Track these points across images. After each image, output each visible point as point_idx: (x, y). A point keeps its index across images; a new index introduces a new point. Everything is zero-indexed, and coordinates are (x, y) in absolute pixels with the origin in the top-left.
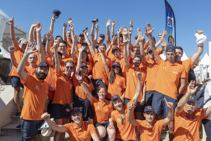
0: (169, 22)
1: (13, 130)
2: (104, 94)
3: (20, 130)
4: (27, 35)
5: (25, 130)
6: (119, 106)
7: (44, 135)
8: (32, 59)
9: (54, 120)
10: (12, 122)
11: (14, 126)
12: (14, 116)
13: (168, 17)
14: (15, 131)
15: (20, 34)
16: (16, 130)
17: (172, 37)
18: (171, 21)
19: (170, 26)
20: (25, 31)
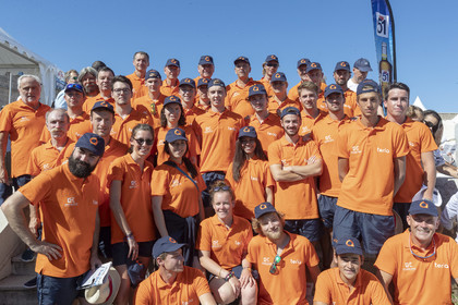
0: (379, 26)
1: (17, 290)
2: (227, 206)
3: (35, 290)
4: (41, 66)
5: (47, 291)
6: (274, 229)
7: (91, 300)
8: (57, 125)
9: (113, 265)
10: (14, 272)
11: (20, 283)
12: (19, 258)
13: (378, 14)
14: (22, 294)
15: (25, 66)
16: (24, 290)
17: (386, 61)
18: (384, 22)
19: (382, 35)
20: (36, 59)
